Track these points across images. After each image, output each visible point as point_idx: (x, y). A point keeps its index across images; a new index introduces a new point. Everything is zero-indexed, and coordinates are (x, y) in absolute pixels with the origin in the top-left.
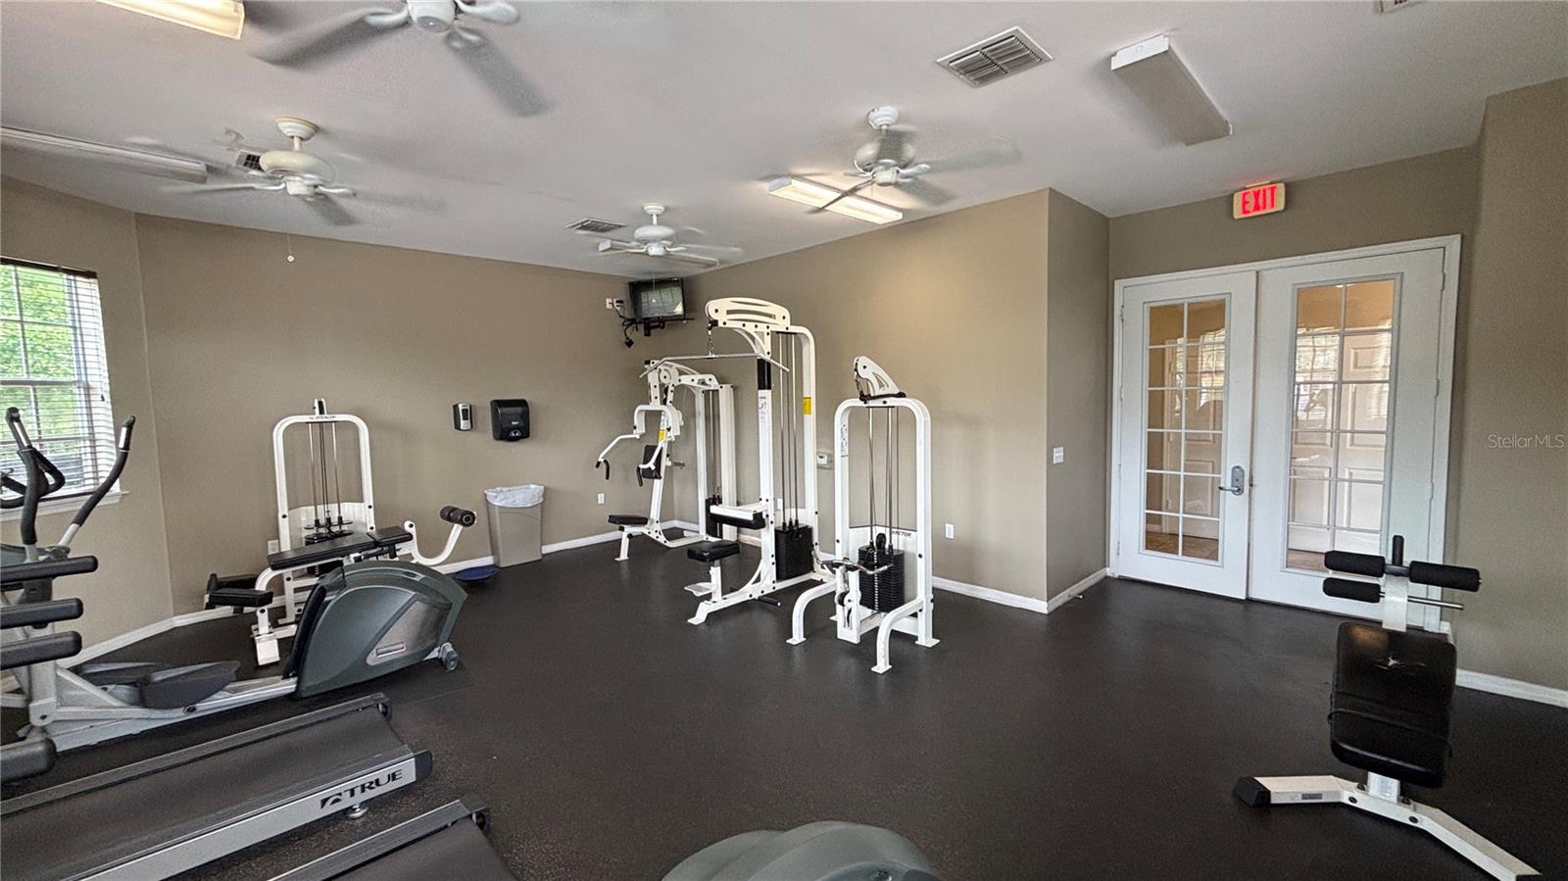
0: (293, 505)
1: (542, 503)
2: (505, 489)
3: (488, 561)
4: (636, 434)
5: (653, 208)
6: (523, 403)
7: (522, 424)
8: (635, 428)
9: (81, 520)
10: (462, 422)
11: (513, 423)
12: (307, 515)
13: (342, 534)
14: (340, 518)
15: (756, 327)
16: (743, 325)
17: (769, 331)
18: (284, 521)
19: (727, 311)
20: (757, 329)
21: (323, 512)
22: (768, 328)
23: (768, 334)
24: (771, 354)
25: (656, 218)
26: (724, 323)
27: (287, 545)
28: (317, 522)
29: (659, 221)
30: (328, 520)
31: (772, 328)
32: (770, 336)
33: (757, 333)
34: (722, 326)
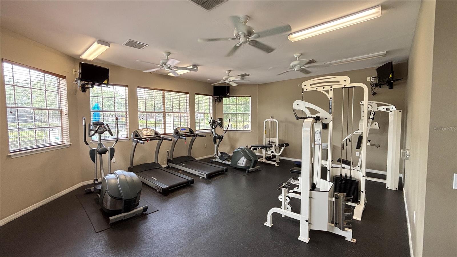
0: (266, 137)
5: (297, 55)
12: (268, 140)
14: (273, 141)
15: (324, 88)
16: (317, 89)
17: (332, 89)
18: (264, 140)
19: (310, 84)
20: (324, 89)
21: (271, 139)
22: (331, 87)
23: (331, 90)
24: (332, 99)
25: (297, 58)
26: (307, 90)
27: (264, 144)
28: (269, 141)
29: (298, 59)
30: (271, 141)
31: (334, 87)
32: (332, 90)
33: (325, 91)
34: (307, 91)
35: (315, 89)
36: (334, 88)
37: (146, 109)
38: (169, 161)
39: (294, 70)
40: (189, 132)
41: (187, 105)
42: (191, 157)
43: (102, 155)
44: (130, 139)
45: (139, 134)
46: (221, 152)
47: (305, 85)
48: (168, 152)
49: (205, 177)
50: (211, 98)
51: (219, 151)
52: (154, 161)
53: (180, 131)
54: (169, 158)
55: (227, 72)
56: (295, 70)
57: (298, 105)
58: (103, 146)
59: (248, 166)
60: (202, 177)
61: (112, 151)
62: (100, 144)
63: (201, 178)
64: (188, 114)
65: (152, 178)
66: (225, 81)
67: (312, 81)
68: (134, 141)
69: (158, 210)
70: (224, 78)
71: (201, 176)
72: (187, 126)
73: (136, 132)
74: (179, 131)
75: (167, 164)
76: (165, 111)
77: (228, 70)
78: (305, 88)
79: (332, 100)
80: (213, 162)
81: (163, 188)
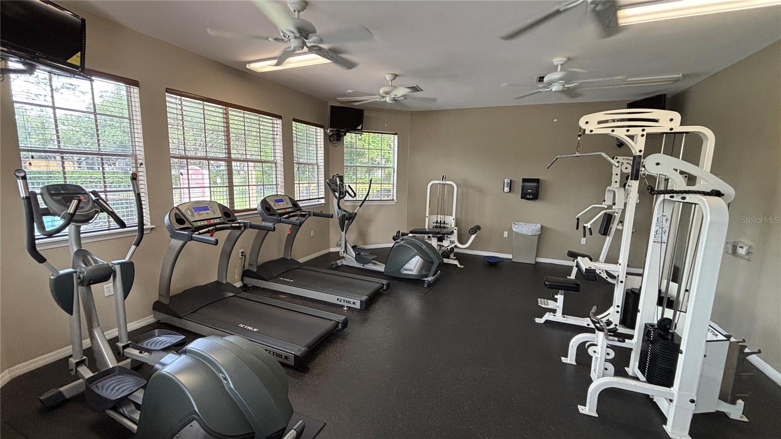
1: (539, 234)
2: (523, 224)
3: (510, 256)
4: (604, 205)
5: (558, 61)
6: (537, 181)
7: (534, 192)
8: (604, 201)
9: (360, 206)
10: (505, 188)
11: (529, 191)
12: (434, 218)
13: (444, 227)
14: (444, 221)
15: (628, 131)
16: (613, 131)
17: (645, 133)
18: (427, 219)
19: (598, 122)
20: (629, 133)
21: (440, 218)
22: (643, 130)
23: (643, 135)
24: (643, 152)
25: (559, 66)
26: (591, 131)
27: (427, 227)
28: (437, 221)
29: (561, 68)
30: (441, 221)
31: (648, 130)
32: (645, 137)
33: (629, 136)
34: (592, 133)
35: (609, 131)
36: (647, 132)
37: (185, 150)
38: (246, 273)
39: (551, 89)
40: (291, 206)
41: (277, 144)
42: (291, 259)
43: (91, 286)
44: (152, 229)
45: (184, 216)
46: (352, 246)
47: (587, 123)
48: (242, 252)
49: (358, 306)
50: (320, 131)
51: (350, 245)
52: (215, 279)
53: (276, 207)
54: (246, 268)
55: (388, 77)
56: (553, 90)
57: (658, 164)
58: (96, 261)
59: (424, 273)
60: (347, 307)
61: (128, 270)
62: (82, 254)
63: (345, 309)
64: (278, 165)
65: (242, 326)
66: (384, 97)
67: (601, 116)
68: (174, 235)
69: (325, 424)
70: (381, 92)
71: (346, 304)
72: (277, 191)
73: (178, 212)
74: (272, 204)
75: (242, 280)
76: (231, 158)
77: (393, 74)
78: (587, 129)
79: (642, 155)
80: (338, 267)
81: (295, 356)
